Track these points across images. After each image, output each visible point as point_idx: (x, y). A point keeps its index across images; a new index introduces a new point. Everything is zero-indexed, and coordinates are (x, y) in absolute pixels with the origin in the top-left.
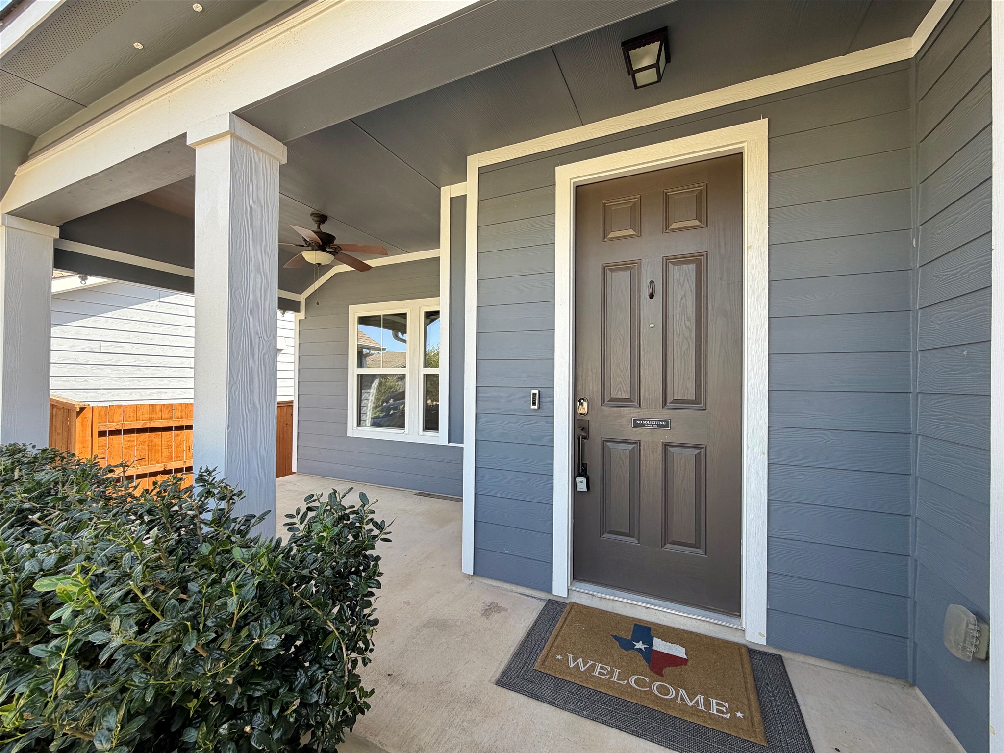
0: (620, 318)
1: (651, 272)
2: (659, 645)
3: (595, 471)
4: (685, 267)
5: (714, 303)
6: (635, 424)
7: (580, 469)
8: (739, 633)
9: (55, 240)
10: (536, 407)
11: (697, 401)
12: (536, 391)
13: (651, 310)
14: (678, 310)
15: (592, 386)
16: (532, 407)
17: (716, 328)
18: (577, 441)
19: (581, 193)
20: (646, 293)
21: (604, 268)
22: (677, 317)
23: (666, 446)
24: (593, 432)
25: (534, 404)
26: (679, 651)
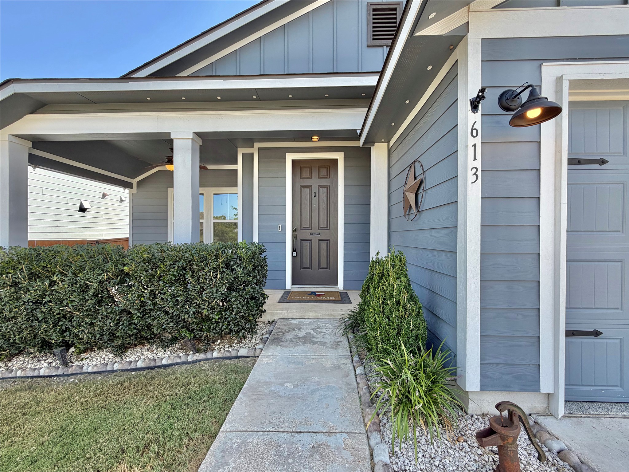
0: (306, 203)
1: (315, 190)
2: (317, 293)
3: (298, 250)
4: (324, 189)
5: (331, 200)
6: (311, 235)
7: (294, 250)
8: (337, 289)
9: (29, 148)
10: (280, 230)
11: (327, 227)
12: (280, 225)
13: (315, 200)
14: (322, 201)
15: (298, 224)
16: (279, 230)
17: (332, 207)
18: (293, 241)
19: (294, 162)
20: (313, 196)
21: (301, 187)
22: (322, 203)
23: (319, 240)
24: (298, 238)
25: (280, 229)
26: (324, 294)
